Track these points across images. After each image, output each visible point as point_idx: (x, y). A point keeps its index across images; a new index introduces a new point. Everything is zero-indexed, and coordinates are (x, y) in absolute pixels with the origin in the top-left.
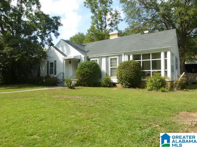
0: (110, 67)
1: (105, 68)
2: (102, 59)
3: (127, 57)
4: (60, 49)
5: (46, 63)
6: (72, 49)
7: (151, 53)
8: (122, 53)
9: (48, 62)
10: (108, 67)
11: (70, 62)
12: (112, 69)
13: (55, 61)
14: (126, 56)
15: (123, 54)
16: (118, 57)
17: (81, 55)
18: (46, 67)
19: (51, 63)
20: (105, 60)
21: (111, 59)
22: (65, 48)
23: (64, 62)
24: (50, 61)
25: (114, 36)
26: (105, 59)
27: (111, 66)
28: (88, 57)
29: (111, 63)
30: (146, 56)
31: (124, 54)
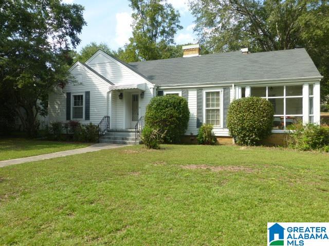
0: (204, 108)
1: (196, 110)
2: (189, 92)
3: (240, 90)
4: (97, 69)
5: (65, 95)
6: (125, 70)
7: (285, 85)
8: (232, 83)
9: (69, 94)
10: (200, 108)
11: (121, 96)
12: (208, 111)
13: (88, 93)
14: (237, 89)
15: (233, 85)
16: (223, 90)
17: (146, 84)
18: (65, 104)
19: (75, 97)
20: (196, 94)
21: (208, 94)
22: (108, 68)
23: (110, 95)
24: (74, 91)
25: (191, 52)
26: (196, 92)
27: (207, 105)
28: (158, 87)
29: (207, 100)
30: (275, 90)
31: (235, 85)
